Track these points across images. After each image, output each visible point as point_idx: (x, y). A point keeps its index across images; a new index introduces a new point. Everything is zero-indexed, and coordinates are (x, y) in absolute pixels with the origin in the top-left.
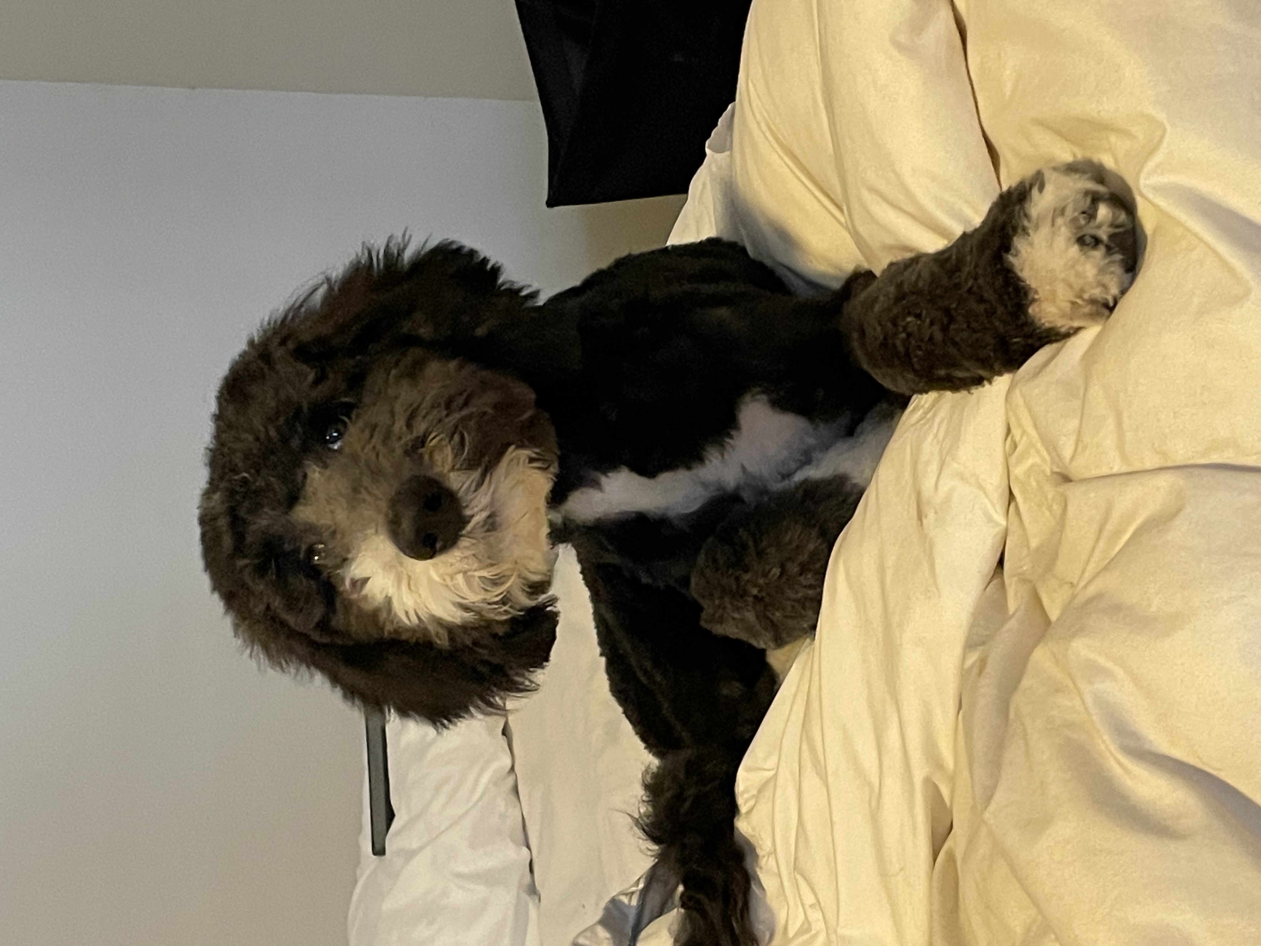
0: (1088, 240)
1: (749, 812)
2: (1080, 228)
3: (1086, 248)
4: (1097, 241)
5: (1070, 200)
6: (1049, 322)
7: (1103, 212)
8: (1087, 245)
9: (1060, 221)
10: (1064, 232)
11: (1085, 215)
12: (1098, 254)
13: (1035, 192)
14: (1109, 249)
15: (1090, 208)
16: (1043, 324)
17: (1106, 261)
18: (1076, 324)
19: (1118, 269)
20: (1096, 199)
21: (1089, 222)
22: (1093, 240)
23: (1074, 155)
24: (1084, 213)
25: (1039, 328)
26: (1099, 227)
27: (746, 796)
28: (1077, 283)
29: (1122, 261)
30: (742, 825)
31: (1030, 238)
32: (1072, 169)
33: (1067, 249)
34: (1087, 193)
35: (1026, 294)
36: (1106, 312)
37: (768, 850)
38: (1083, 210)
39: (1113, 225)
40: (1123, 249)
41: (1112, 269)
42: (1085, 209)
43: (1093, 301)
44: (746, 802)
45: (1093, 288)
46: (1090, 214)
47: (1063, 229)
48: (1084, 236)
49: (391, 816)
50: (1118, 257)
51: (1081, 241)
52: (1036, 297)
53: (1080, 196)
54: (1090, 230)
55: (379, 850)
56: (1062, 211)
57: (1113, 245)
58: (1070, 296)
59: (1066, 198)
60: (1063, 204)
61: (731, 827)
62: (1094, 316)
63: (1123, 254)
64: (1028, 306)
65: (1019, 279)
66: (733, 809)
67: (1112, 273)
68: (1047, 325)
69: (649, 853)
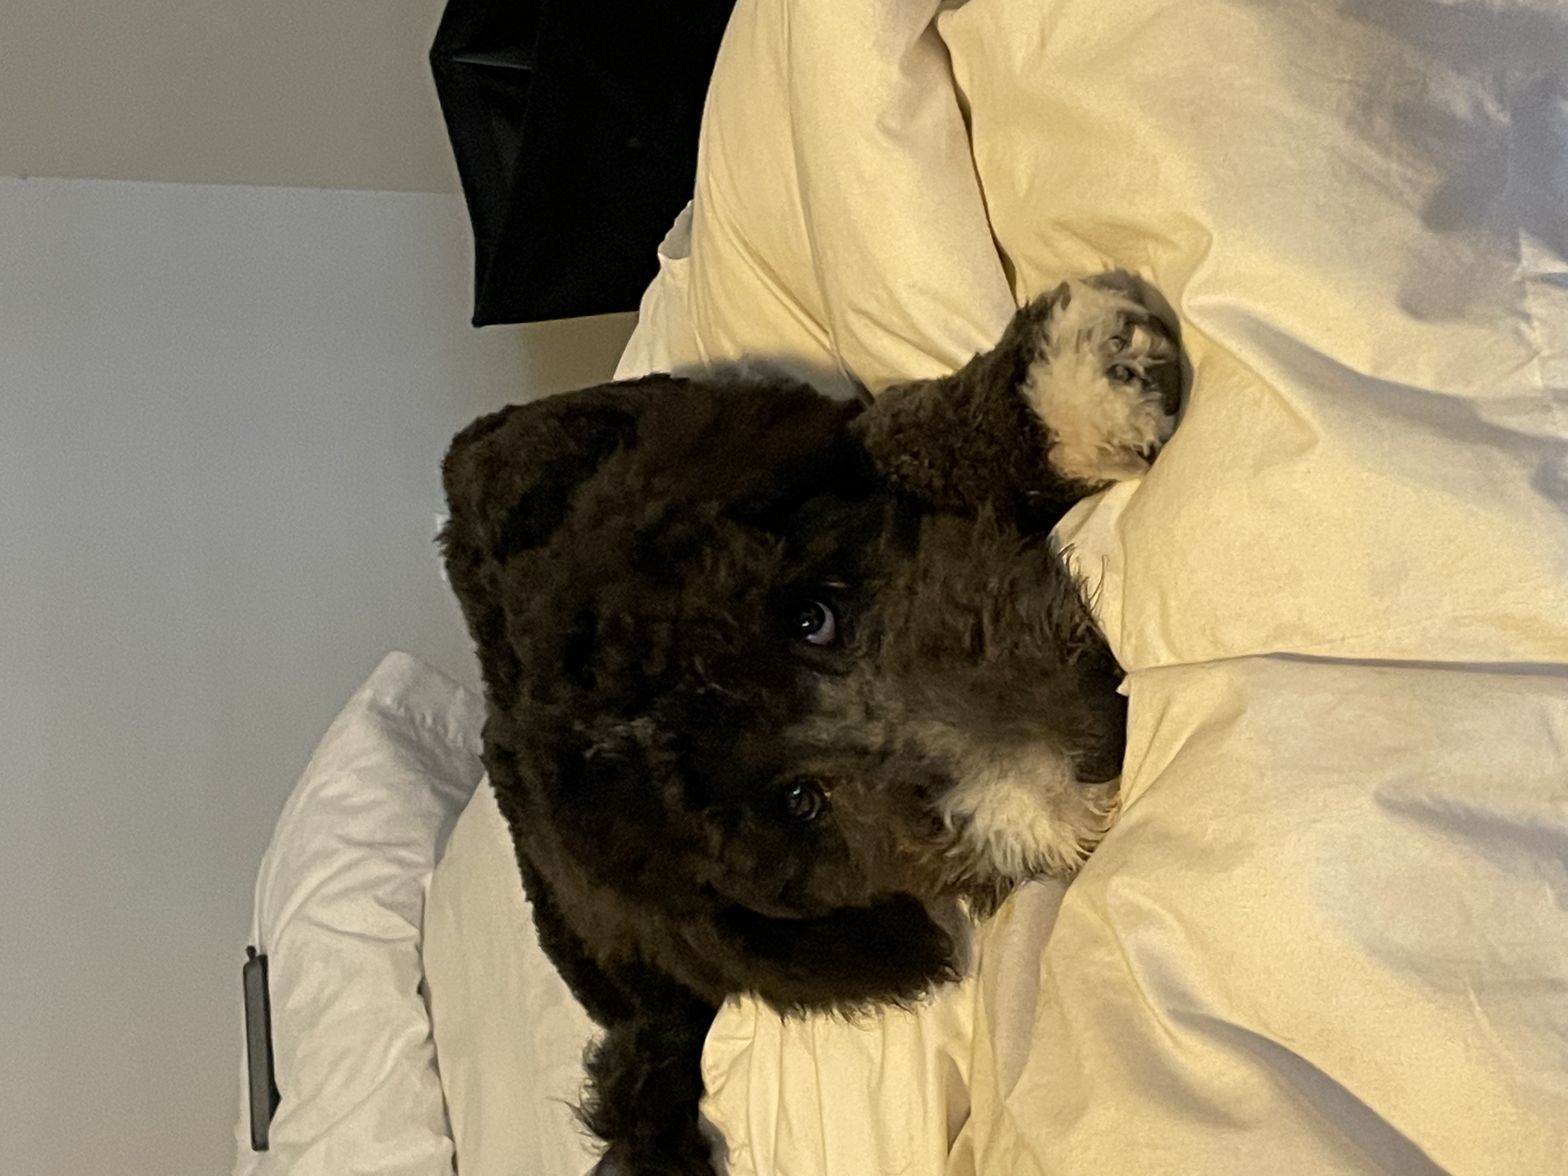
0: (1120, 371)
1: (719, 1092)
2: (1111, 356)
3: (1116, 381)
4: (1131, 374)
5: (1100, 320)
6: (1073, 472)
7: (1139, 337)
8: (1120, 378)
9: (1086, 347)
10: (1091, 359)
11: (1116, 341)
12: (1132, 390)
13: (1057, 309)
14: (1145, 384)
15: (1123, 332)
16: (1066, 474)
17: (1142, 400)
18: (1107, 476)
19: (1154, 410)
20: (1131, 321)
21: (1122, 349)
22: (1126, 373)
23: (1105, 265)
24: (1115, 337)
25: (1061, 479)
26: (1134, 356)
27: (714, 1073)
28: (1106, 426)
29: (1161, 400)
30: (709, 1109)
31: (1048, 367)
32: (1103, 282)
33: (1093, 380)
34: (1120, 313)
35: (1045, 436)
36: (1144, 463)
37: (741, 1142)
38: (1115, 334)
39: (1152, 356)
40: (1163, 386)
41: (1148, 409)
42: (1117, 333)
43: (1125, 448)
44: (715, 1079)
45: (1124, 432)
46: (1123, 341)
47: (1090, 357)
48: (1114, 366)
49: (275, 1098)
50: (1157, 395)
51: (1111, 372)
52: (1057, 440)
53: (1112, 316)
54: (1121, 360)
55: (260, 1144)
56: (1089, 335)
57: (1149, 379)
58: (1098, 441)
59: (1093, 319)
60: (1090, 325)
61: (695, 1112)
62: (1129, 467)
63: (1164, 392)
64: (1048, 450)
65: (1036, 417)
66: (698, 1089)
67: (1148, 414)
68: (1071, 476)
69: (596, 1151)
